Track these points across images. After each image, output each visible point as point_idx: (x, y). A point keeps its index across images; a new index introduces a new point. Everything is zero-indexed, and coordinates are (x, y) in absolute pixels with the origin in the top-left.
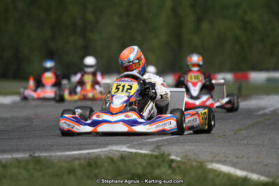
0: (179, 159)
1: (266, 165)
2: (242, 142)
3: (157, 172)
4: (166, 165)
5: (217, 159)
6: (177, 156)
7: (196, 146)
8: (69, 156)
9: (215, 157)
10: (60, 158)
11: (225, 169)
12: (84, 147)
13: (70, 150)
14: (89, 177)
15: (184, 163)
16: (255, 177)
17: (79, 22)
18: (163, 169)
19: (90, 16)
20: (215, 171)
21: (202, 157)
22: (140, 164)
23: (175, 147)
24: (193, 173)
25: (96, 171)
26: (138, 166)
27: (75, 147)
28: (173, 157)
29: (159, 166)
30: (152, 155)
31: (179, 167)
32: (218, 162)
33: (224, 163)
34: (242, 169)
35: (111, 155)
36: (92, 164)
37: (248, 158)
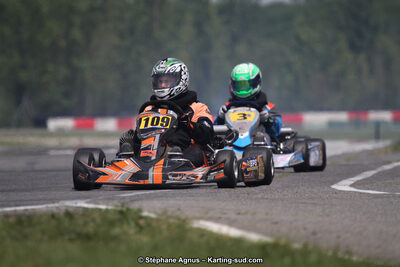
0: (152, 215)
1: (276, 223)
2: (255, 196)
3: (117, 231)
4: (133, 224)
5: (209, 215)
6: (149, 212)
9: (207, 213)
11: (214, 227)
15: (158, 220)
16: (254, 237)
18: (125, 227)
21: (189, 213)
22: (93, 220)
26: (92, 224)
28: (145, 214)
30: (115, 211)
31: (149, 225)
32: (210, 219)
33: (217, 220)
36: (23, 221)
37: (254, 214)
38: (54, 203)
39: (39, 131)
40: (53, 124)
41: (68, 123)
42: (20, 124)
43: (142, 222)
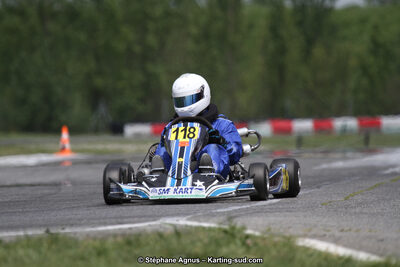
0: (257, 234)
1: (382, 240)
2: (353, 210)
3: (224, 251)
4: (238, 242)
5: (313, 232)
6: (255, 230)
7: (285, 216)
8: (100, 232)
9: (310, 230)
10: (88, 235)
11: (321, 246)
12: (126, 220)
13: (105, 224)
14: (126, 260)
15: (263, 239)
16: (362, 256)
17: (137, 49)
18: (232, 247)
19: (152, 40)
20: (306, 249)
21: (292, 232)
22: (200, 240)
23: (256, 218)
24: (274, 252)
25: (137, 252)
26: (199, 244)
27: (114, 221)
28: (249, 232)
29: (228, 243)
30: (220, 229)
31: (256, 244)
32: (314, 237)
33: (322, 238)
34: (346, 246)
35: (161, 230)
36: (132, 241)
37: (357, 231)
38: (154, 220)
39: (117, 138)
40: (131, 130)
41: (145, 129)
42: (96, 131)
43: (249, 241)
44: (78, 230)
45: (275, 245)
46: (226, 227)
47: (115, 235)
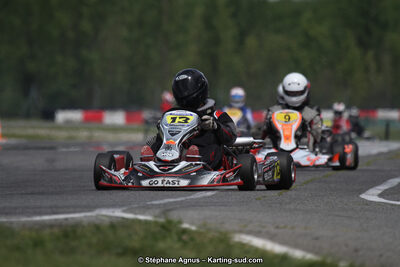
0: (193, 228)
1: (317, 239)
2: (288, 207)
3: (161, 245)
4: (175, 237)
5: (248, 229)
6: (192, 224)
7: (220, 210)
8: (36, 223)
9: (245, 226)
10: (24, 225)
11: (258, 242)
12: (62, 210)
13: (40, 214)
14: (62, 252)
16: (298, 254)
17: (71, 35)
18: (169, 242)
19: (86, 26)
20: (242, 245)
22: (137, 234)
23: (192, 212)
25: (74, 244)
26: (135, 238)
27: (49, 210)
28: (185, 226)
29: (164, 238)
30: (156, 223)
31: (192, 239)
32: (249, 233)
33: (258, 234)
34: (283, 243)
35: (97, 222)
36: (69, 233)
37: (293, 228)
38: (89, 211)
39: (48, 124)
40: (62, 116)
41: (76, 116)
42: (28, 116)
43: (185, 237)
44: (14, 219)
45: (211, 241)
46: (162, 220)
47: (51, 225)
